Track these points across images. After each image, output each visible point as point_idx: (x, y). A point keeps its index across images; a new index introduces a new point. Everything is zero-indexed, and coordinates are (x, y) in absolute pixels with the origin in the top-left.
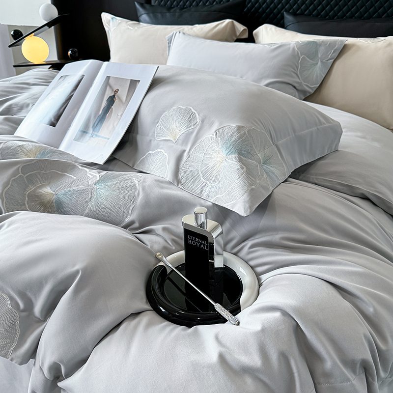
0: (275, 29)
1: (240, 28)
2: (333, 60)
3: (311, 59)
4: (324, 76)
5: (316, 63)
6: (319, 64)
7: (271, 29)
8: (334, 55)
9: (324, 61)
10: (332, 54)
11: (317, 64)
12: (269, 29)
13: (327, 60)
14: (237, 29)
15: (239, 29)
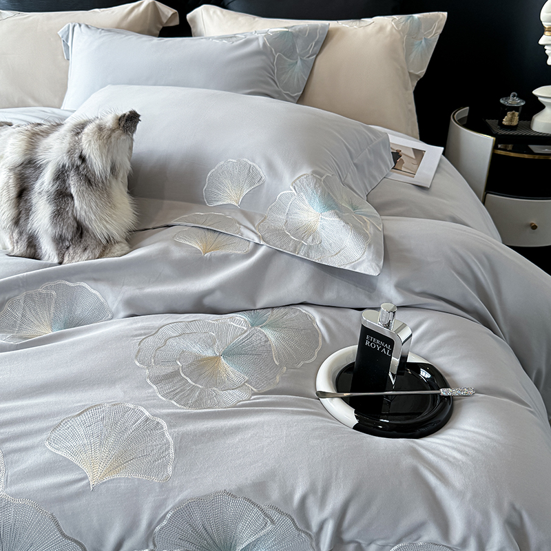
0: (222, 12)
1: (168, 12)
2: (315, 56)
3: (288, 58)
4: (306, 79)
5: (295, 61)
6: (299, 62)
7: (214, 12)
8: (315, 48)
9: (305, 58)
10: (312, 48)
11: (297, 62)
12: (211, 12)
13: (309, 57)
14: (163, 13)
15: (166, 13)
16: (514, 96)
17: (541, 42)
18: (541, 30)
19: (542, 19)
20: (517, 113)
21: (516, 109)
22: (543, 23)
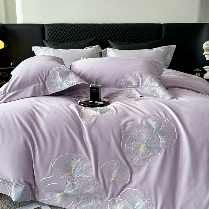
16: (198, 69)
17: (204, 54)
18: (204, 51)
19: (203, 48)
20: (199, 73)
21: (199, 72)
22: (204, 49)
